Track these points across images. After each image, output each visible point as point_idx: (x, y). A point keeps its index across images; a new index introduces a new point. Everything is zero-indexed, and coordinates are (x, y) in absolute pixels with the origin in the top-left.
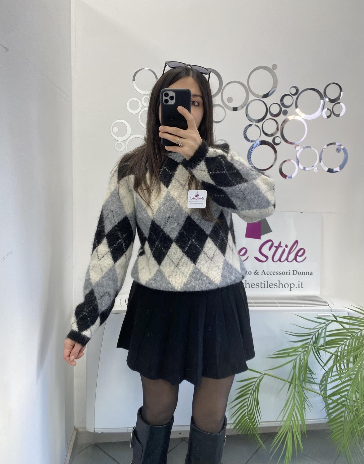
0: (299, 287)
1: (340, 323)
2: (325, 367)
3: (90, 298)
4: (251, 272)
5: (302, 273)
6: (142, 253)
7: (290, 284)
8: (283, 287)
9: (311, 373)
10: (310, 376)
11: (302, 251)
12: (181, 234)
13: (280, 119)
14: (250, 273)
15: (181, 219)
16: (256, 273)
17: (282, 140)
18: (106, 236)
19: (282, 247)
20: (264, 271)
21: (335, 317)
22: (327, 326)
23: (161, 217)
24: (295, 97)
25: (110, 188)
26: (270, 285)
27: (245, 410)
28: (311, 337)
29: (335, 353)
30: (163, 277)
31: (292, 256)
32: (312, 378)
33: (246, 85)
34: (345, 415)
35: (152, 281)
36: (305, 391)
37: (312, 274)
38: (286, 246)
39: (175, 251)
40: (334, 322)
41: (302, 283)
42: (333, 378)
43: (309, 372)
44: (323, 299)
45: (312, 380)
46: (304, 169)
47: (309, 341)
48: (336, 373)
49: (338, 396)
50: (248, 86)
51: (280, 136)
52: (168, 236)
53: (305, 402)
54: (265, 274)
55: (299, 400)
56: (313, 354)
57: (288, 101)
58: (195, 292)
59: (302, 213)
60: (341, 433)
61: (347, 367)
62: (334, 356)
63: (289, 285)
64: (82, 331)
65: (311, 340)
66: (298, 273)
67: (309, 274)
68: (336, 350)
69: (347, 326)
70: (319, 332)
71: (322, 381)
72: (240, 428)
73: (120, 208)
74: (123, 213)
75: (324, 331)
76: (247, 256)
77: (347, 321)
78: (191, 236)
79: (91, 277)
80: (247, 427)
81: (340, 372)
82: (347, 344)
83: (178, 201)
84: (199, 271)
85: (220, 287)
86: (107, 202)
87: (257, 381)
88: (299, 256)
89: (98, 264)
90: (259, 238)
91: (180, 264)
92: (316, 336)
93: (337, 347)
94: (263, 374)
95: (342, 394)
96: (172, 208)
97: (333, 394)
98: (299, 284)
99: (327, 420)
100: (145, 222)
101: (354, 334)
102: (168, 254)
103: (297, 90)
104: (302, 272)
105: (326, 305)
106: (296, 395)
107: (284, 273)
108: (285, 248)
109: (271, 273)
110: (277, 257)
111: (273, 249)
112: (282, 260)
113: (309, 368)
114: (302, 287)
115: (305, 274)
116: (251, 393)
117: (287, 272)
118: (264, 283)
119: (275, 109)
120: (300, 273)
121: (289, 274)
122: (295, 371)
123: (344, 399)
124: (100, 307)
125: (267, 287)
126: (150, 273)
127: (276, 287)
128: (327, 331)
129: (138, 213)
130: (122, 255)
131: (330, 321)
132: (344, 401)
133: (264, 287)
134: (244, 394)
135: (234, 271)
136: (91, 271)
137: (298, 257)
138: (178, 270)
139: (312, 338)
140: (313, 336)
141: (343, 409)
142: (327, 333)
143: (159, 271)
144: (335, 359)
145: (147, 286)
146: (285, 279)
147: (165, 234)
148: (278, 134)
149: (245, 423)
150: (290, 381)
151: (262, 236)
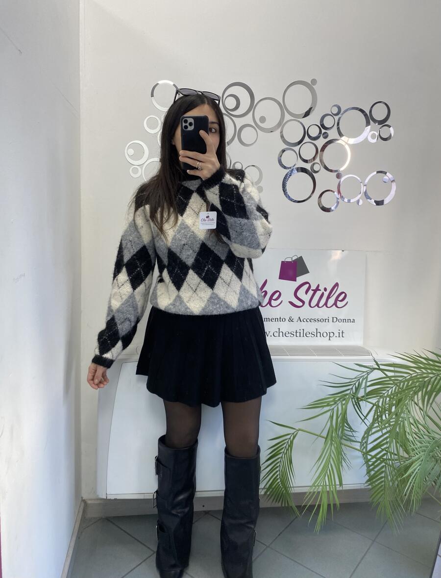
0: (339, 337)
1: (382, 370)
2: (365, 421)
3: (111, 323)
4: (285, 319)
6: (161, 280)
7: (330, 333)
8: (322, 336)
9: (352, 430)
10: (350, 433)
11: (344, 295)
12: (196, 260)
13: (321, 142)
15: (196, 245)
16: (291, 320)
17: (322, 168)
18: (125, 265)
19: (320, 290)
20: (299, 318)
21: (378, 365)
22: (368, 375)
23: (176, 244)
24: (337, 118)
25: (128, 218)
27: (277, 472)
28: (350, 387)
29: (376, 404)
30: (182, 302)
31: (331, 301)
32: (353, 436)
34: (385, 470)
35: (171, 306)
36: (343, 447)
37: (354, 321)
38: (325, 289)
39: (192, 277)
40: (376, 370)
41: (342, 331)
42: (374, 430)
43: (349, 430)
44: (366, 348)
45: (353, 438)
46: (349, 201)
47: (348, 392)
48: (377, 424)
49: (379, 450)
50: (283, 103)
51: (320, 163)
52: (185, 263)
53: (343, 461)
54: (301, 321)
55: (335, 453)
56: (353, 407)
57: (328, 122)
58: (212, 315)
59: (343, 251)
60: (382, 490)
62: (375, 407)
63: (328, 334)
64: (103, 354)
65: (351, 391)
66: (338, 321)
67: (350, 322)
68: (377, 400)
69: (390, 374)
70: (359, 382)
71: (363, 438)
72: (272, 493)
73: (138, 238)
74: (142, 242)
75: (364, 381)
76: (281, 301)
77: (392, 369)
78: (207, 262)
79: (112, 304)
80: (279, 492)
82: (389, 394)
83: (193, 229)
84: (217, 296)
85: (237, 311)
86: (126, 231)
87: (290, 438)
88: (340, 301)
89: (118, 292)
90: (295, 280)
91: (198, 289)
92: (356, 386)
93: (378, 396)
94: (297, 430)
95: (383, 448)
96: (187, 235)
97: (373, 449)
98: (339, 333)
99: (367, 478)
100: (162, 250)
101: (397, 382)
102: (187, 280)
103: (339, 108)
104: (343, 320)
105: (370, 354)
106: (333, 447)
107: (322, 321)
108: (324, 291)
109: (308, 320)
110: (314, 303)
111: (311, 293)
112: (320, 305)
113: (348, 424)
114: (343, 337)
115: (346, 322)
116: (284, 452)
117: (325, 319)
118: (300, 331)
119: (314, 132)
120: (340, 321)
121: (328, 322)
122: (331, 423)
124: (120, 332)
125: (303, 336)
126: (170, 299)
127: (313, 336)
128: (368, 381)
129: (156, 243)
130: (141, 283)
131: (372, 369)
132: (384, 455)
133: (300, 336)
134: (276, 454)
135: (250, 296)
136: (112, 299)
137: (338, 302)
138: (196, 295)
139: (352, 388)
140: (353, 386)
141: (383, 464)
142: (368, 383)
143: (179, 297)
144: (376, 411)
145: (167, 311)
146: (324, 327)
147: (182, 261)
148: (317, 160)
149: (277, 488)
150: (325, 436)
151: (297, 278)
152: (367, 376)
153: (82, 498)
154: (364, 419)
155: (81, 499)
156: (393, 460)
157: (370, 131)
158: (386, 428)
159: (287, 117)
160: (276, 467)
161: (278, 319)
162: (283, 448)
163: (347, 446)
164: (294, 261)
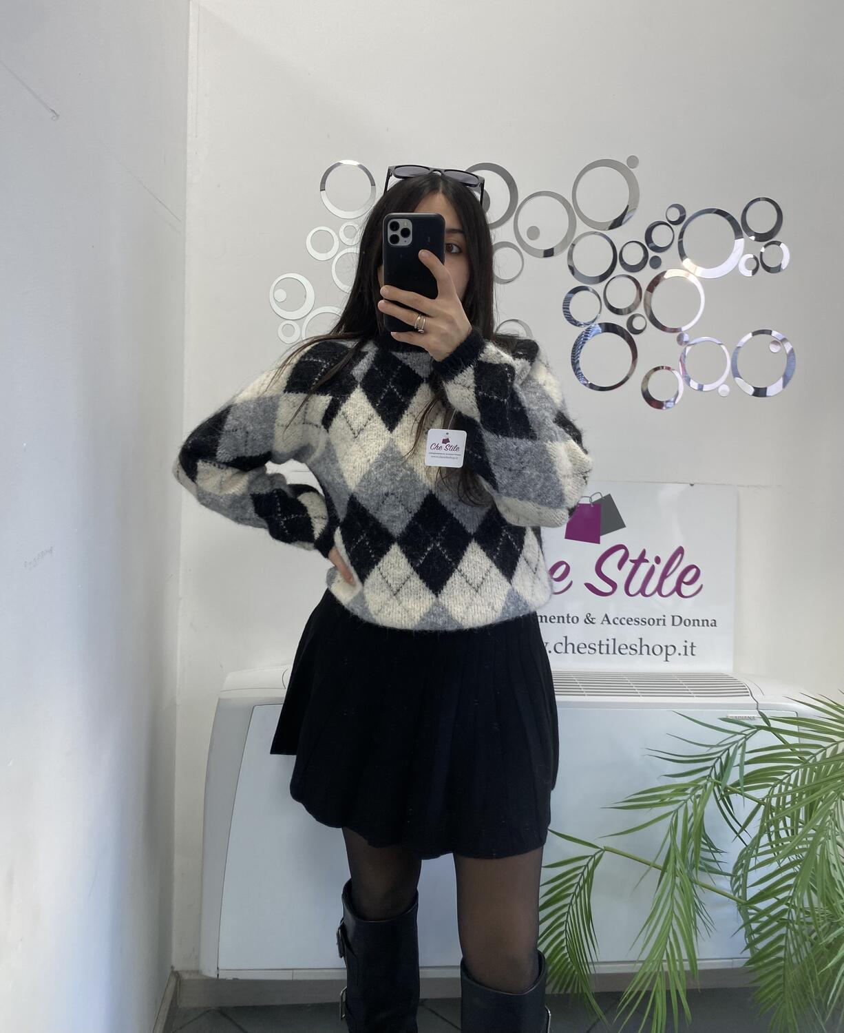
0: (686, 654)
1: (776, 732)
2: (743, 835)
4: (578, 618)
5: (692, 622)
7: (667, 647)
8: (651, 652)
9: (712, 849)
10: (709, 855)
11: (693, 571)
12: (411, 528)
13: (645, 276)
14: (575, 619)
15: (414, 498)
16: (589, 620)
17: (649, 323)
19: (647, 561)
20: (606, 616)
21: (766, 719)
22: (746, 739)
24: (677, 229)
26: (619, 649)
27: (562, 932)
28: (710, 764)
29: (765, 801)
31: (670, 583)
32: (715, 861)
33: (571, 202)
34: (786, 944)
36: (698, 890)
37: (715, 624)
38: (658, 560)
39: (395, 562)
40: (763, 731)
41: (692, 643)
42: (761, 859)
43: (708, 848)
44: (739, 679)
45: (715, 866)
46: (701, 388)
47: (707, 773)
48: (768, 847)
49: (772, 901)
50: (573, 201)
51: (643, 313)
53: (696, 914)
54: (609, 623)
55: (682, 906)
56: (716, 804)
57: (662, 236)
59: (692, 485)
60: (779, 986)
61: (793, 834)
62: (763, 807)
63: (664, 648)
65: (711, 771)
66: (683, 623)
67: (708, 625)
68: (767, 793)
69: (792, 740)
70: (729, 753)
71: (736, 868)
75: (740, 751)
76: (569, 582)
77: (794, 728)
78: (434, 536)
80: (565, 974)
81: (777, 845)
82: (792, 782)
87: (587, 865)
88: (686, 583)
90: (598, 541)
92: (721, 762)
93: (768, 786)
94: (602, 850)
95: (781, 897)
96: (396, 475)
97: (761, 897)
98: (686, 647)
99: (748, 954)
101: (807, 758)
102: (381, 564)
103: (682, 210)
104: (694, 620)
105: (747, 694)
106: (676, 892)
107: (651, 622)
108: (655, 564)
109: (624, 621)
110: (635, 586)
111: (629, 566)
112: (648, 592)
113: (706, 837)
114: (693, 655)
115: (698, 625)
116: (574, 893)
117: (658, 620)
118: (607, 643)
119: (633, 255)
120: (687, 623)
121: (664, 625)
122: (674, 838)
123: (784, 907)
125: (614, 653)
127: (633, 652)
128: (747, 751)
131: (753, 728)
132: (784, 911)
133: (608, 653)
134: (558, 897)
137: (683, 584)
139: (714, 766)
140: (716, 762)
141: (783, 930)
142: (746, 754)
143: (361, 595)
144: (765, 814)
146: (655, 636)
148: (640, 310)
149: (562, 965)
150: (661, 865)
151: (601, 537)
152: (745, 743)
153: (172, 967)
154: (741, 831)
155: (169, 971)
156: (802, 923)
157: (744, 254)
158: (787, 855)
159: (581, 228)
160: (558, 922)
161: (563, 617)
162: (573, 885)
163: (705, 887)
164: (594, 503)
